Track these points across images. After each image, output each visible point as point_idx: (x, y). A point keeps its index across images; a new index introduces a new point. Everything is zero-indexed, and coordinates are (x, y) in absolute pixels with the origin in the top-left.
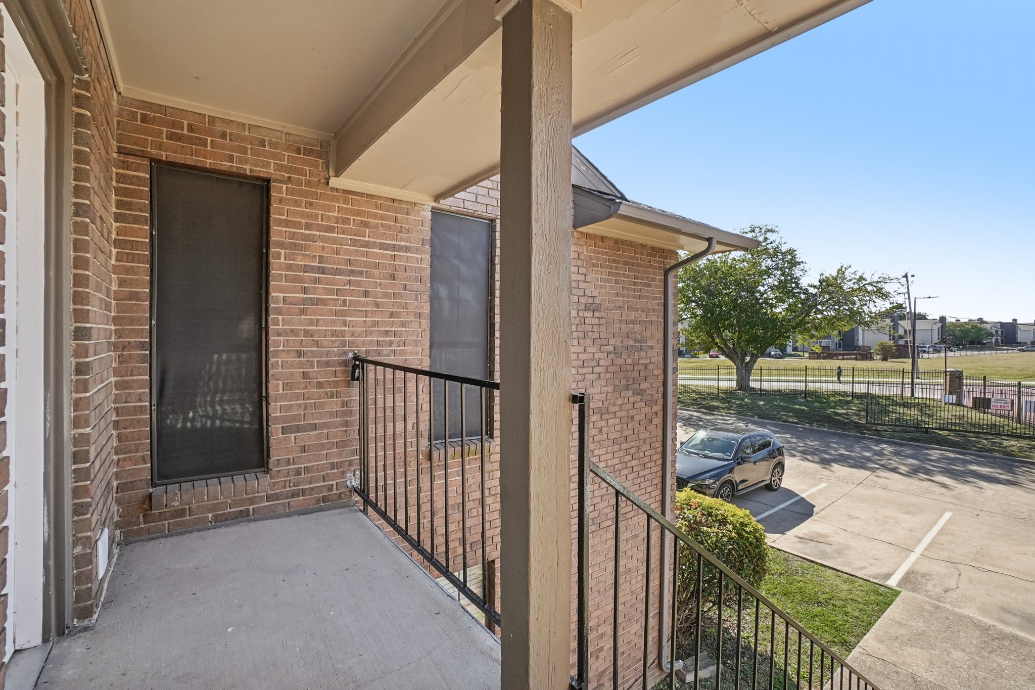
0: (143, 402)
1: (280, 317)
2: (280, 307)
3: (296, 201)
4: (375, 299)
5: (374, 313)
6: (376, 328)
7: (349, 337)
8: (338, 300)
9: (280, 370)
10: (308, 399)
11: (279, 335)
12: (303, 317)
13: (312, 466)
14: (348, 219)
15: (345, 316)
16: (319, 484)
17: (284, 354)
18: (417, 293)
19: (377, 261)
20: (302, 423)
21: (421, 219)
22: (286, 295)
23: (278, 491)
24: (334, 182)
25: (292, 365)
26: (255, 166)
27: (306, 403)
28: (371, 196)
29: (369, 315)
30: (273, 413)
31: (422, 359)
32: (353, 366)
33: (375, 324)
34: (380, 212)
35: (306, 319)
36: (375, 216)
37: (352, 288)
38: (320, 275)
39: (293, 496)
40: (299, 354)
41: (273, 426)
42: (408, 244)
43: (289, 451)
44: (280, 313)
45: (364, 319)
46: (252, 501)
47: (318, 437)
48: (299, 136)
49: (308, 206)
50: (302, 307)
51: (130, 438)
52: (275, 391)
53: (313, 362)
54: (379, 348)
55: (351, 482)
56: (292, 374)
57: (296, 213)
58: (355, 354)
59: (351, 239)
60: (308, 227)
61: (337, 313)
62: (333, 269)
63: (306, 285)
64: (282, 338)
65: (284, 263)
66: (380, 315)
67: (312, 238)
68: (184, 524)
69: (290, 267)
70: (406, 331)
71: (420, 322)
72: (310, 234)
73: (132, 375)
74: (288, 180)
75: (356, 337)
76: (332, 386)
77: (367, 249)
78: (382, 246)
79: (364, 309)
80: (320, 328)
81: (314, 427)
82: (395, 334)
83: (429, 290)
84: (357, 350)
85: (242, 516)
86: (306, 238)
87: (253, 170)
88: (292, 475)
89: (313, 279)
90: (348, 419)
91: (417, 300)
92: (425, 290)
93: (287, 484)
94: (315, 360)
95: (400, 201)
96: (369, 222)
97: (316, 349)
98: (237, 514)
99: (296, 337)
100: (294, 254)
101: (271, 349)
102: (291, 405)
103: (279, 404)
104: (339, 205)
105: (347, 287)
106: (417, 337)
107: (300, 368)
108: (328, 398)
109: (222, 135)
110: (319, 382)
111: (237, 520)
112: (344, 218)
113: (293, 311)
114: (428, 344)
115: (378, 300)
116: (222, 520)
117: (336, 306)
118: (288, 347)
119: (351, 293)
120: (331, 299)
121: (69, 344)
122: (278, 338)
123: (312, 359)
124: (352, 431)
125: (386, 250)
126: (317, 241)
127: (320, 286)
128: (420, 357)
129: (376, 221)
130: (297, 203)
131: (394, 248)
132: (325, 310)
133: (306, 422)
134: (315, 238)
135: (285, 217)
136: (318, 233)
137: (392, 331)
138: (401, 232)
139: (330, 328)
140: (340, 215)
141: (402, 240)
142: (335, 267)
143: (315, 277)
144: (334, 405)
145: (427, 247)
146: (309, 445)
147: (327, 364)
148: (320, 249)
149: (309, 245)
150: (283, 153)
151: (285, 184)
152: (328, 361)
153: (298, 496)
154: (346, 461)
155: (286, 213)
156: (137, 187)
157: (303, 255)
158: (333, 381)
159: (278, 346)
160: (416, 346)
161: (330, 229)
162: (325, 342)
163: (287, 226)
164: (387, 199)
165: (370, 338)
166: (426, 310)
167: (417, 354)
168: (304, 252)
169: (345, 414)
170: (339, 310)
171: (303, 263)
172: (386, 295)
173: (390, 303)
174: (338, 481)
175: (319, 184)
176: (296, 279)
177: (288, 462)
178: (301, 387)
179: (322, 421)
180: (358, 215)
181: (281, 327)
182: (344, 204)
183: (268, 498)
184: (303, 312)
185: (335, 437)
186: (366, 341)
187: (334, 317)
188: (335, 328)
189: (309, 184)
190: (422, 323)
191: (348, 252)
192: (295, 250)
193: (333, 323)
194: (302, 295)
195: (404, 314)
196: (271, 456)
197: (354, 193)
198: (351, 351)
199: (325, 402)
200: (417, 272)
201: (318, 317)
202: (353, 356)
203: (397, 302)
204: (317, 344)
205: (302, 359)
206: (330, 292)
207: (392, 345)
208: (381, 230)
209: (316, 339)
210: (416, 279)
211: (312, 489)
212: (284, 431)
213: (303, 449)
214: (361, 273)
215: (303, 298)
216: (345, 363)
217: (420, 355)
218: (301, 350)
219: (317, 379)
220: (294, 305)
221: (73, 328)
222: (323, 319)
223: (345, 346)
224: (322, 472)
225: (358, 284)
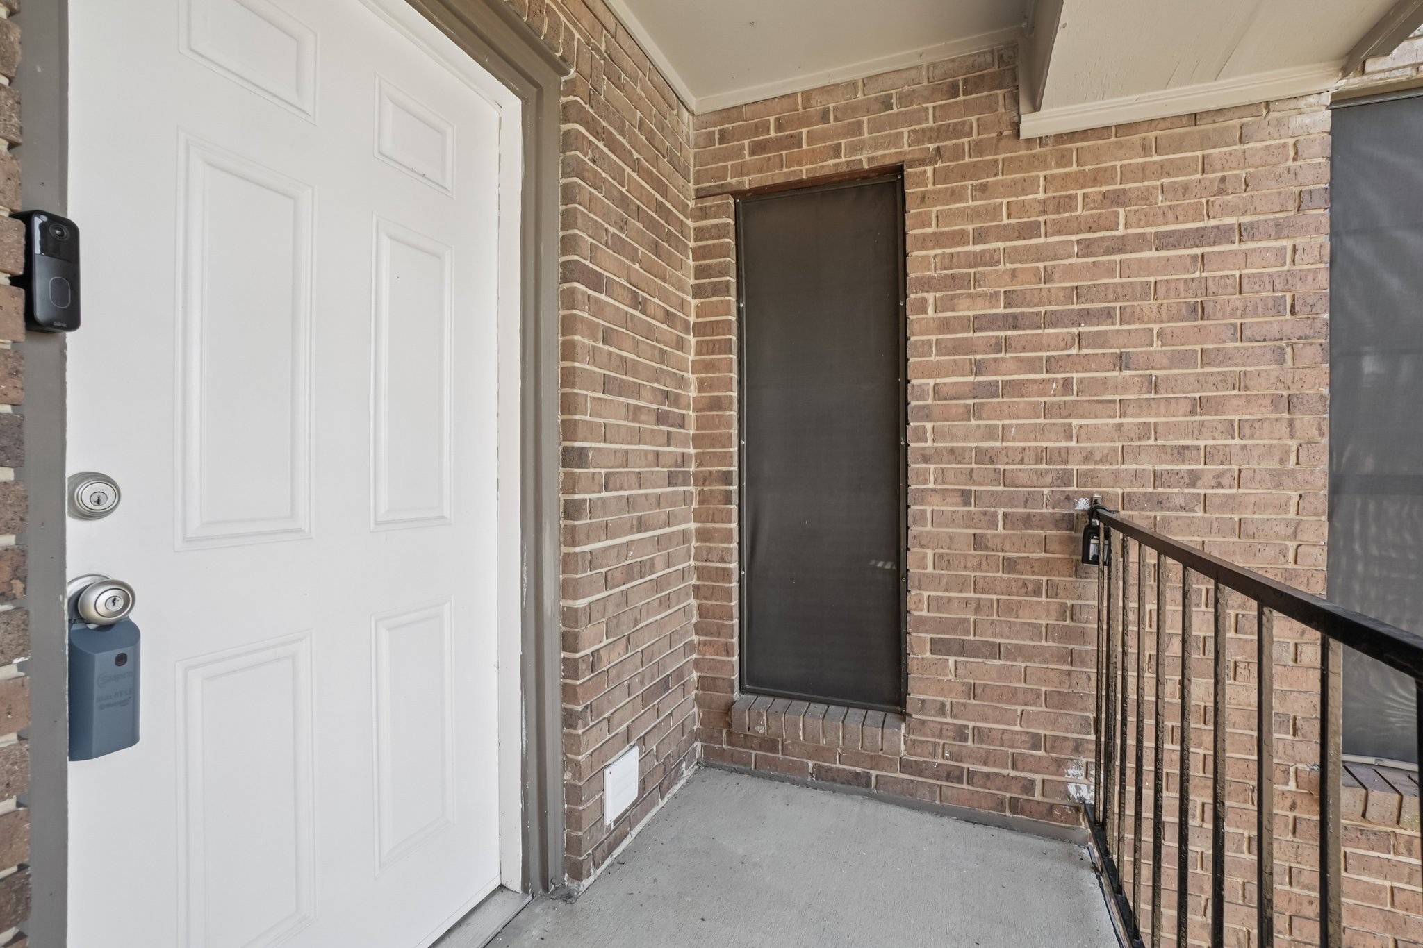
0: (725, 562)
1: (929, 426)
2: (928, 405)
3: (953, 191)
4: (1148, 372)
5: (1144, 406)
6: (1151, 442)
7: (1079, 463)
8: (1052, 381)
9: (929, 527)
10: (983, 591)
11: (926, 460)
12: (973, 422)
13: (990, 730)
14: (1070, 197)
15: (1069, 416)
16: (1005, 772)
17: (935, 498)
18: (1283, 344)
19: (1152, 279)
20: (971, 637)
21: (1291, 141)
22: (938, 381)
23: (921, 759)
24: (1032, 125)
25: (951, 520)
26: (876, 149)
27: (979, 600)
28: (1129, 125)
29: (1130, 411)
30: (915, 610)
31: (1299, 523)
32: (1086, 529)
33: (1146, 431)
34: (1156, 158)
35: (979, 426)
36: (1143, 172)
37: (1084, 351)
38: (1010, 333)
39: (948, 777)
40: (966, 497)
41: (914, 634)
42: (1245, 219)
43: (942, 689)
44: (928, 417)
45: (1117, 420)
46: (875, 762)
47: (1005, 673)
48: (953, 60)
49: (978, 194)
50: (971, 402)
51: (711, 614)
52: (918, 568)
53: (995, 515)
54: (1159, 490)
55: (1078, 789)
56: (951, 538)
57: (952, 216)
58: (1094, 502)
59: (1078, 242)
60: (980, 237)
61: (1048, 411)
62: (1038, 314)
63: (978, 357)
64: (932, 467)
65: (934, 319)
66: (1163, 411)
67: (989, 259)
68: (774, 763)
69: (945, 325)
70: (1244, 447)
71: (1291, 423)
72: (983, 252)
73: (713, 521)
74: (936, 155)
75: (1096, 463)
76: (1036, 570)
77: (1123, 256)
78: (1163, 241)
79: (1117, 398)
80: (1010, 444)
81: (995, 651)
82: (1208, 455)
83: (1326, 330)
84: (1100, 493)
85: (856, 784)
86: (975, 260)
87: (873, 158)
88: (947, 737)
89: (993, 341)
90: (1077, 648)
91: (1282, 361)
92: (1310, 332)
93: (940, 751)
94: (1000, 512)
95: (1219, 111)
96: (1124, 190)
97: (1001, 488)
98: (850, 777)
99: (960, 463)
100: (954, 297)
101: (912, 487)
102: (950, 599)
103: (926, 594)
104: (1047, 172)
105: (1074, 351)
106: (1282, 461)
107: (968, 527)
108: (1027, 594)
109: (822, 118)
110: (1009, 559)
111: (850, 787)
112: (1060, 197)
113: (954, 410)
114: (1320, 481)
115: (1154, 372)
116: (827, 780)
117: (1045, 395)
118: (944, 483)
119: (1083, 363)
120: (1035, 381)
121: (553, 471)
122: (924, 465)
123: (993, 509)
124: (1084, 677)
125: (1175, 247)
126: (999, 262)
127: (1009, 355)
128: (1292, 514)
129: (1146, 183)
130: (956, 195)
131: (1200, 237)
132: (1022, 406)
133: (977, 638)
134: (996, 257)
135: (933, 229)
136: (1001, 245)
137: (1198, 448)
138: (1221, 192)
139: (1033, 444)
140: (1050, 194)
141: (1226, 210)
142: (1042, 310)
143: (997, 337)
144: (1042, 612)
145: (1320, 215)
146: (985, 686)
147: (1027, 521)
148: (1007, 278)
149: (984, 275)
150: (924, 105)
151: (930, 163)
152: (1029, 515)
153: (960, 781)
154: (1066, 739)
155: (934, 222)
156: (716, 241)
157: (970, 296)
158: (1039, 559)
159: (926, 481)
160: (1279, 485)
161: (1029, 230)
162: (1021, 474)
163: (937, 245)
164: (1175, 121)
165: (1134, 466)
166: (1317, 384)
167: (1282, 507)
168: (972, 290)
169: (1066, 635)
170: (1052, 404)
171: (971, 313)
172: (1180, 360)
173: (1192, 379)
174: (1046, 777)
175: (999, 141)
176: (957, 348)
177: (941, 710)
178: (969, 565)
179: (1014, 642)
180: (1095, 181)
181: (929, 444)
182: (1059, 165)
183: (905, 766)
184: (972, 412)
185: (1040, 681)
186: (1123, 475)
187: (1042, 420)
188: (1044, 444)
189: (978, 148)
190: (1298, 424)
191: (1070, 272)
192: (955, 288)
193: (1041, 431)
194: (971, 379)
195: (1235, 402)
196: (909, 691)
197: (1083, 134)
198: (1083, 495)
199: (1020, 602)
200: (1277, 287)
201: (1007, 422)
202: (1088, 507)
203: (1212, 374)
204: (1004, 478)
205: (972, 509)
206: (1032, 365)
207: (1199, 483)
208: (1161, 201)
209: (1002, 467)
210: (1276, 306)
211: (988, 776)
212: (937, 646)
213: (972, 691)
214: (1109, 314)
215: (973, 383)
216: (1068, 522)
217: (1293, 509)
218: (971, 491)
219: (1002, 550)
220: (955, 399)
221: (560, 448)
222: (1017, 425)
223: (1069, 484)
224: (1012, 747)
225: (1100, 340)
